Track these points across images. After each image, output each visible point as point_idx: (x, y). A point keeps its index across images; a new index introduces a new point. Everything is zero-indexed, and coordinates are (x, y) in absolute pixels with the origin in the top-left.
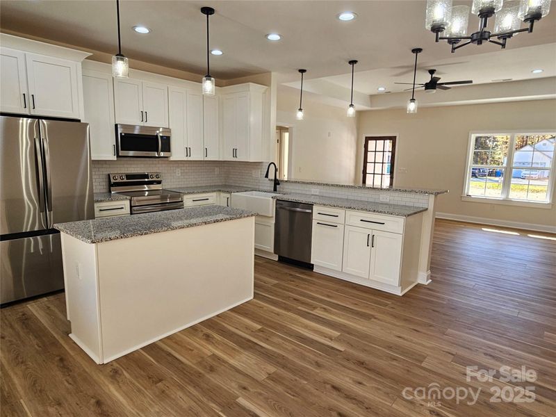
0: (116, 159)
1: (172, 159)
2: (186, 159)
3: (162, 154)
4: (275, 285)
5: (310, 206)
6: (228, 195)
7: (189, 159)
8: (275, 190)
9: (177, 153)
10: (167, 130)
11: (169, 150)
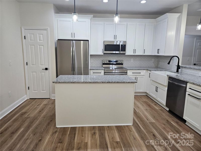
0: (103, 54)
1: (126, 54)
2: (133, 54)
3: (121, 52)
5: (186, 83)
6: (150, 72)
7: (135, 54)
8: (177, 71)
9: (129, 51)
10: (125, 42)
11: (125, 50)
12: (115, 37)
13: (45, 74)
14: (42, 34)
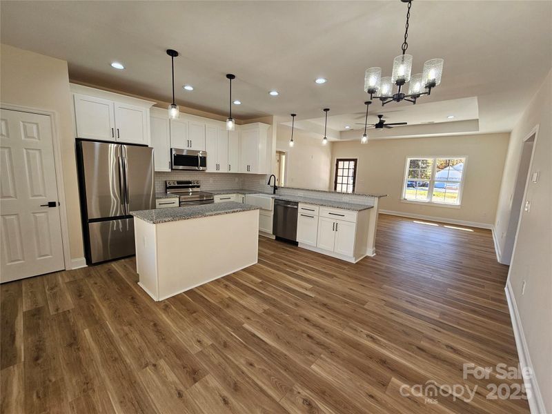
0: (170, 171)
1: (207, 171)
2: (216, 172)
3: (201, 168)
4: (272, 255)
5: (297, 204)
6: (243, 196)
7: (219, 172)
8: (274, 193)
9: (210, 168)
10: (205, 153)
11: (205, 166)
12: (189, 143)
13: (48, 218)
14: (37, 124)
